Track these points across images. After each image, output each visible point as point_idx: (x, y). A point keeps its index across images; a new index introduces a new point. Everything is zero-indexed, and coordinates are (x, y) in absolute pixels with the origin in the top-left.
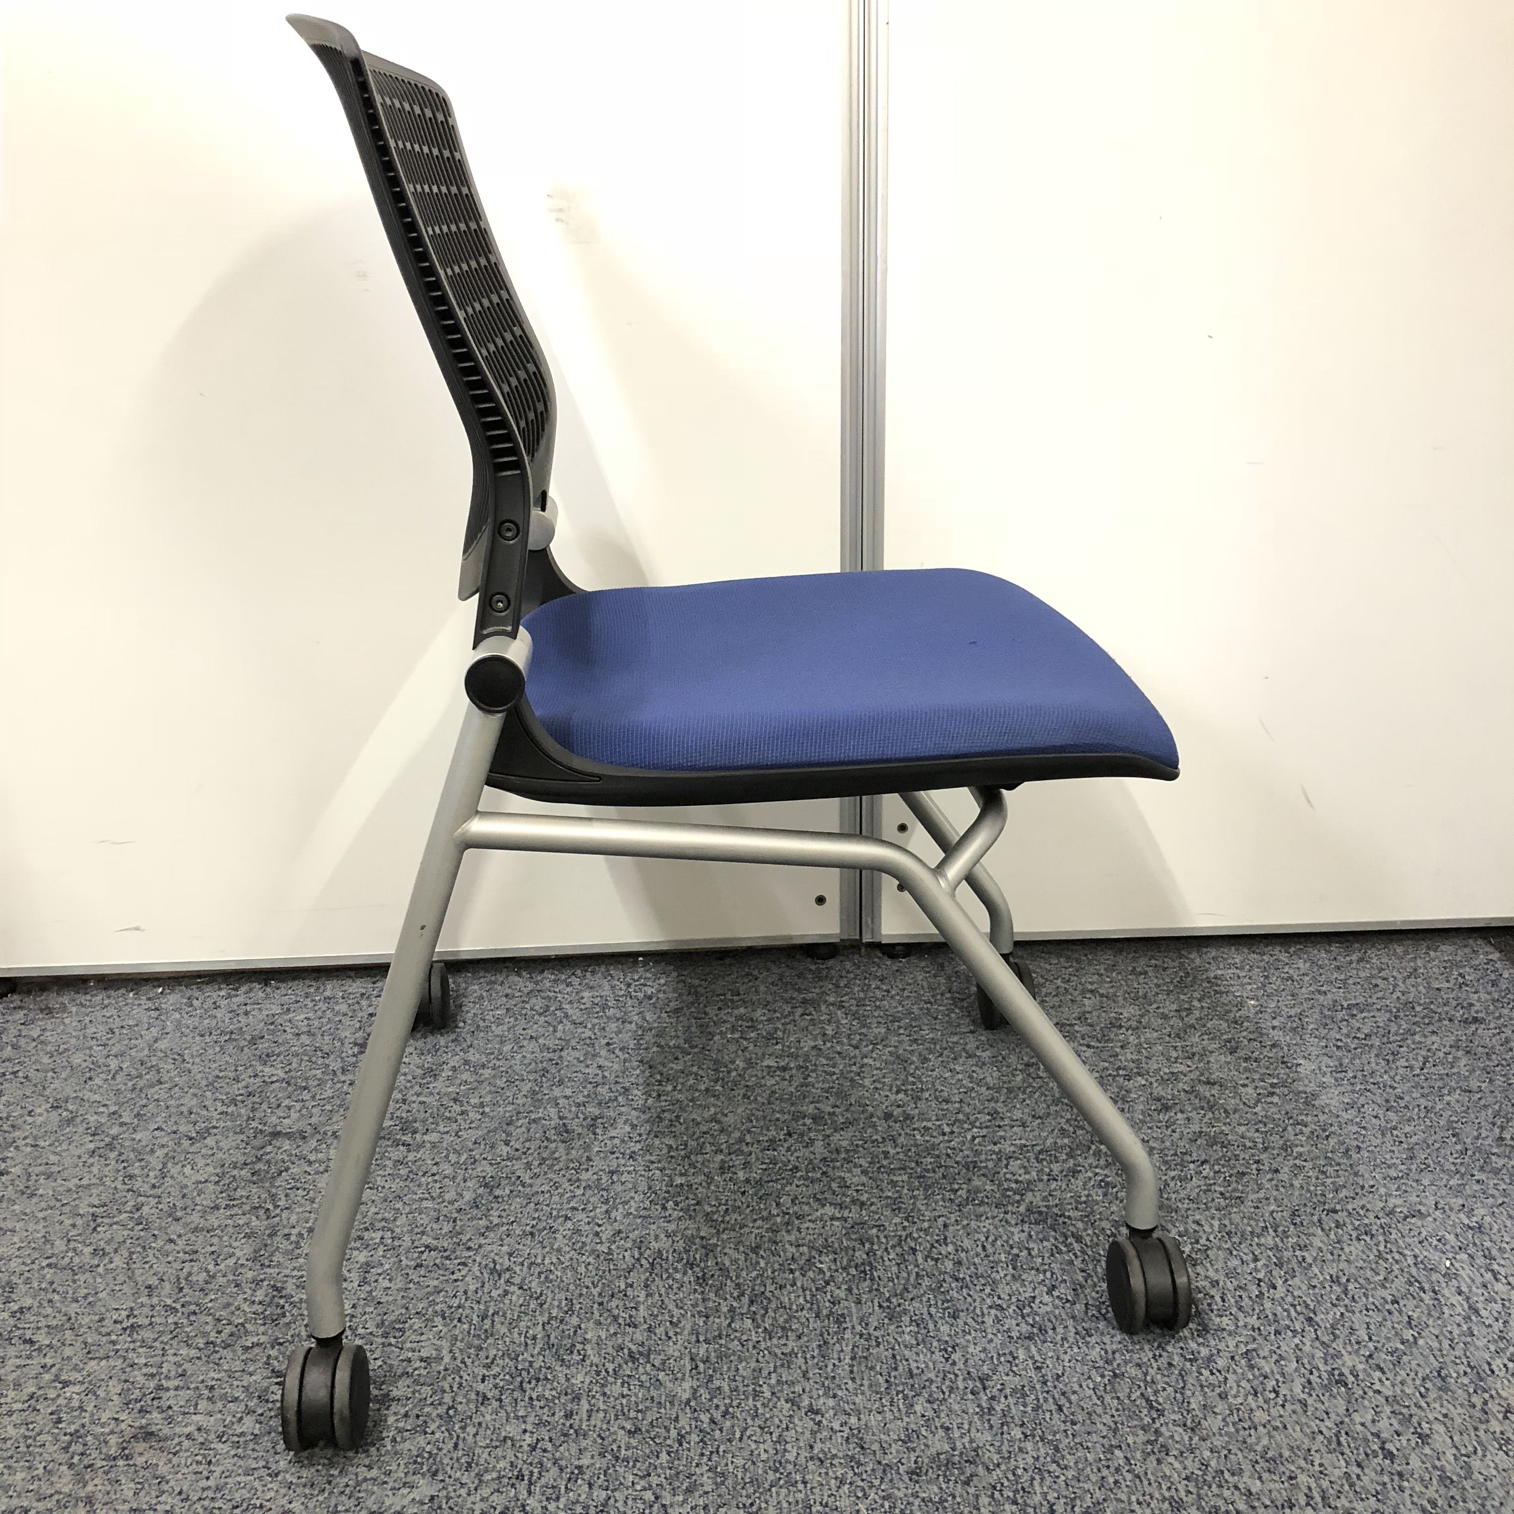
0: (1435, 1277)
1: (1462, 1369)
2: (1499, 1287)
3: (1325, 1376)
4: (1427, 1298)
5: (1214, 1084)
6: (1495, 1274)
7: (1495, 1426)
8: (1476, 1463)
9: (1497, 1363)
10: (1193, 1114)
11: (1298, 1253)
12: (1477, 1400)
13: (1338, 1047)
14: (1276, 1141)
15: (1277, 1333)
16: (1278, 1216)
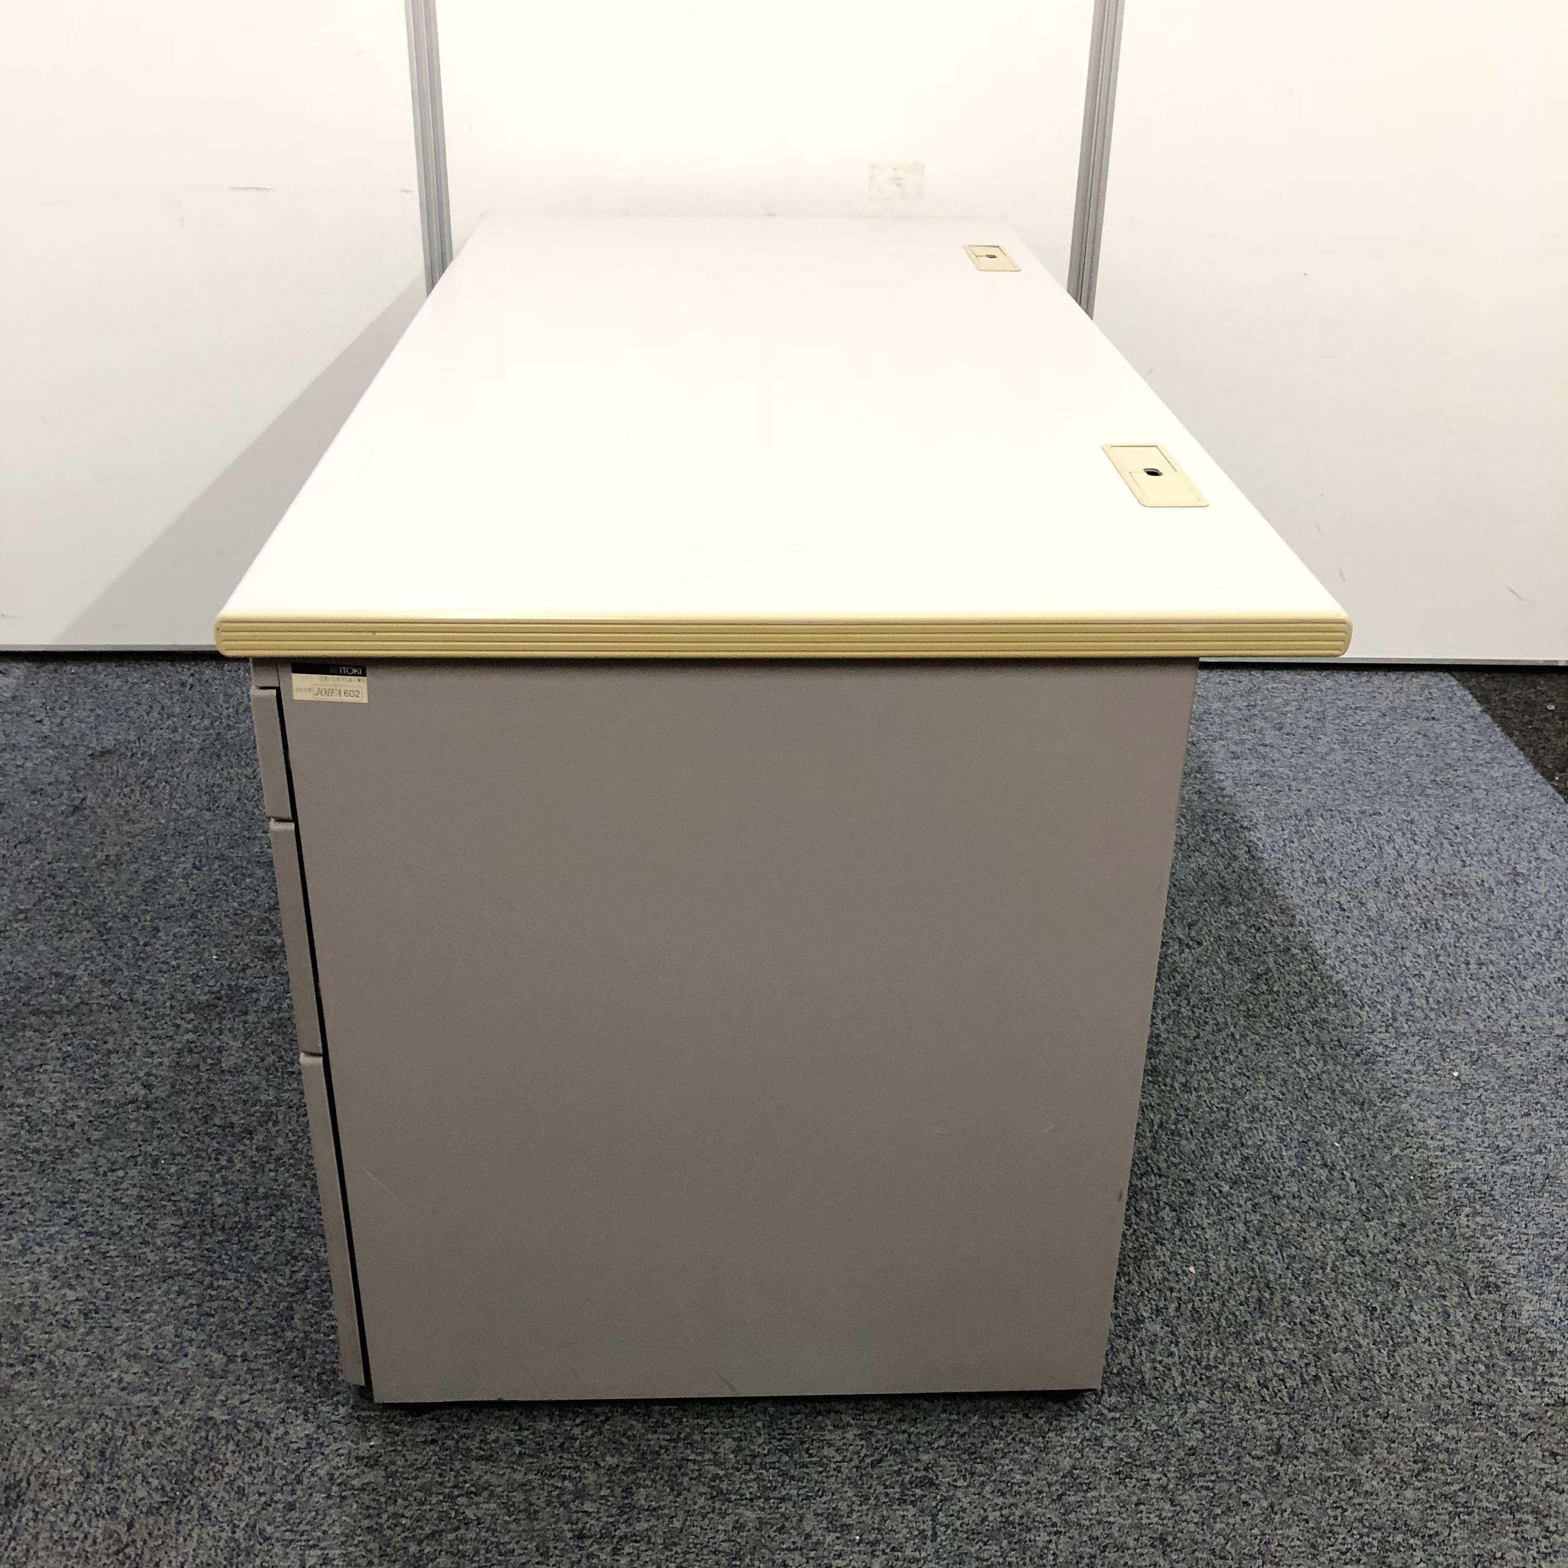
0: (1381, 841)
1: (1388, 879)
2: (1416, 847)
3: (1316, 880)
4: (1376, 850)
5: (1266, 746)
6: (1415, 841)
7: (1400, 901)
8: (1386, 914)
9: (1407, 878)
10: (1253, 761)
11: (1308, 828)
12: (1393, 892)
13: (1344, 730)
14: (1301, 775)
15: (1292, 861)
16: (1297, 811)
